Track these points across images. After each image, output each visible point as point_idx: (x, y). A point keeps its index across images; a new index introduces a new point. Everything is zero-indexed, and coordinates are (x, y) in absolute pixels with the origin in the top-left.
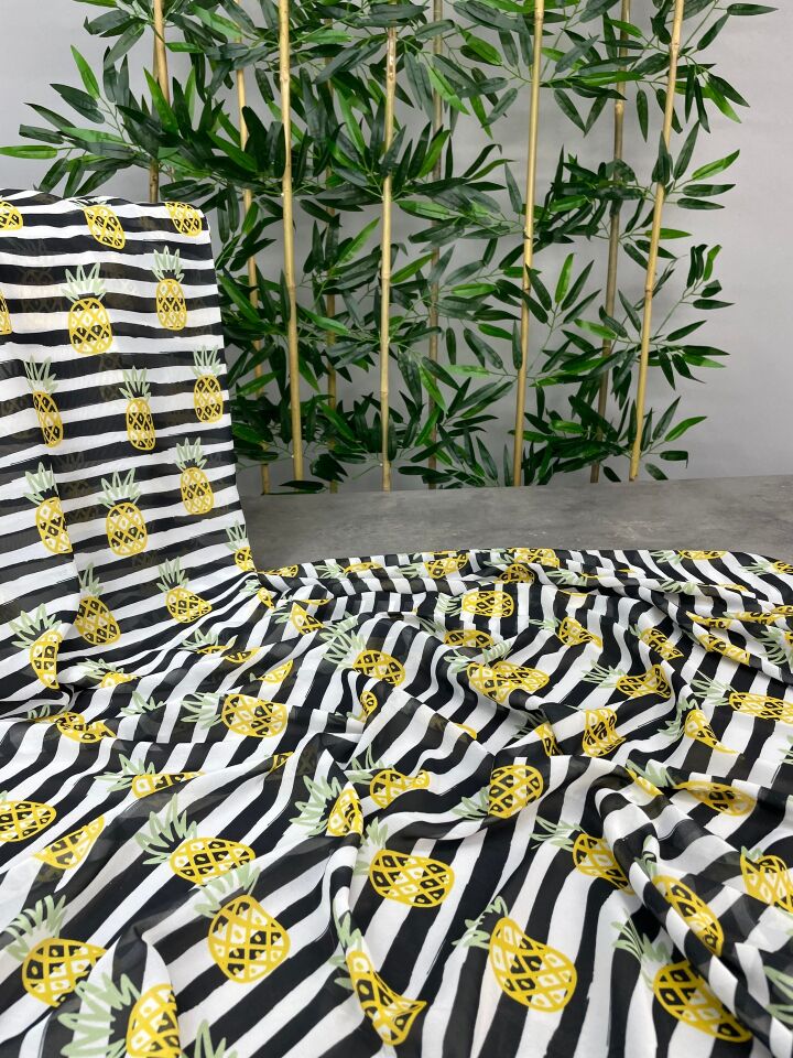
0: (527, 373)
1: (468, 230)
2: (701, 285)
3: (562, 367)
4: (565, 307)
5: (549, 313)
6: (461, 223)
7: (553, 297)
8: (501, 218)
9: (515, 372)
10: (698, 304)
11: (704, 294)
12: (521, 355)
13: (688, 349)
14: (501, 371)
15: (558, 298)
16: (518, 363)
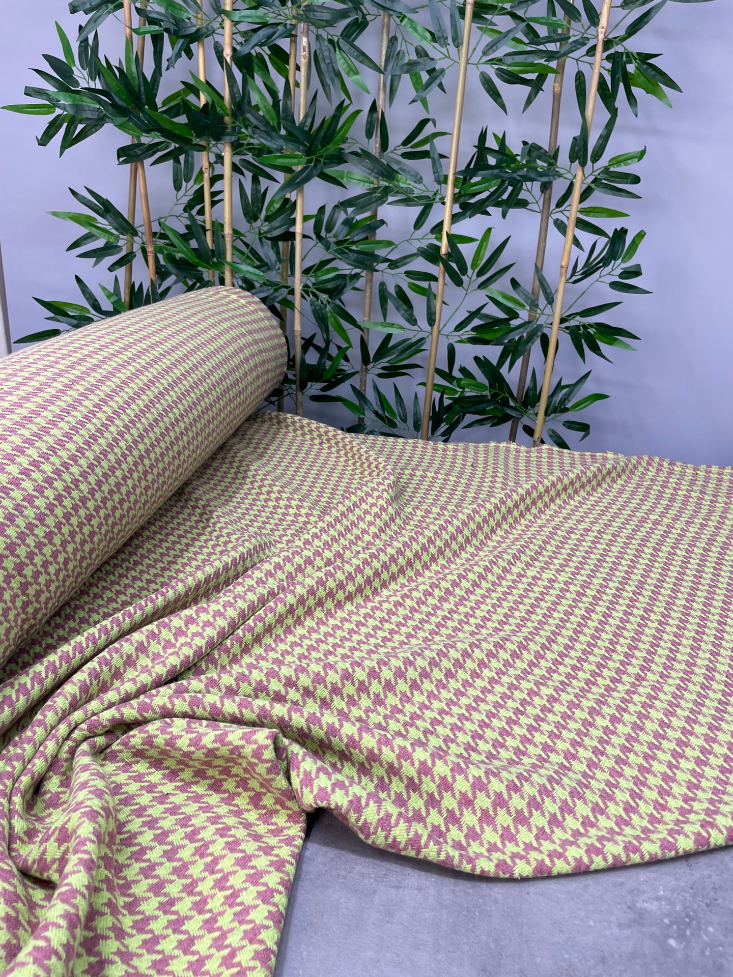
0: (439, 332)
1: (391, 199)
2: (617, 267)
3: (474, 329)
4: (480, 274)
5: (464, 278)
6: (386, 191)
7: (469, 264)
8: (423, 188)
9: (429, 328)
10: (614, 285)
11: (621, 276)
12: (435, 314)
13: (600, 326)
14: (416, 328)
15: (474, 265)
16: (431, 321)
